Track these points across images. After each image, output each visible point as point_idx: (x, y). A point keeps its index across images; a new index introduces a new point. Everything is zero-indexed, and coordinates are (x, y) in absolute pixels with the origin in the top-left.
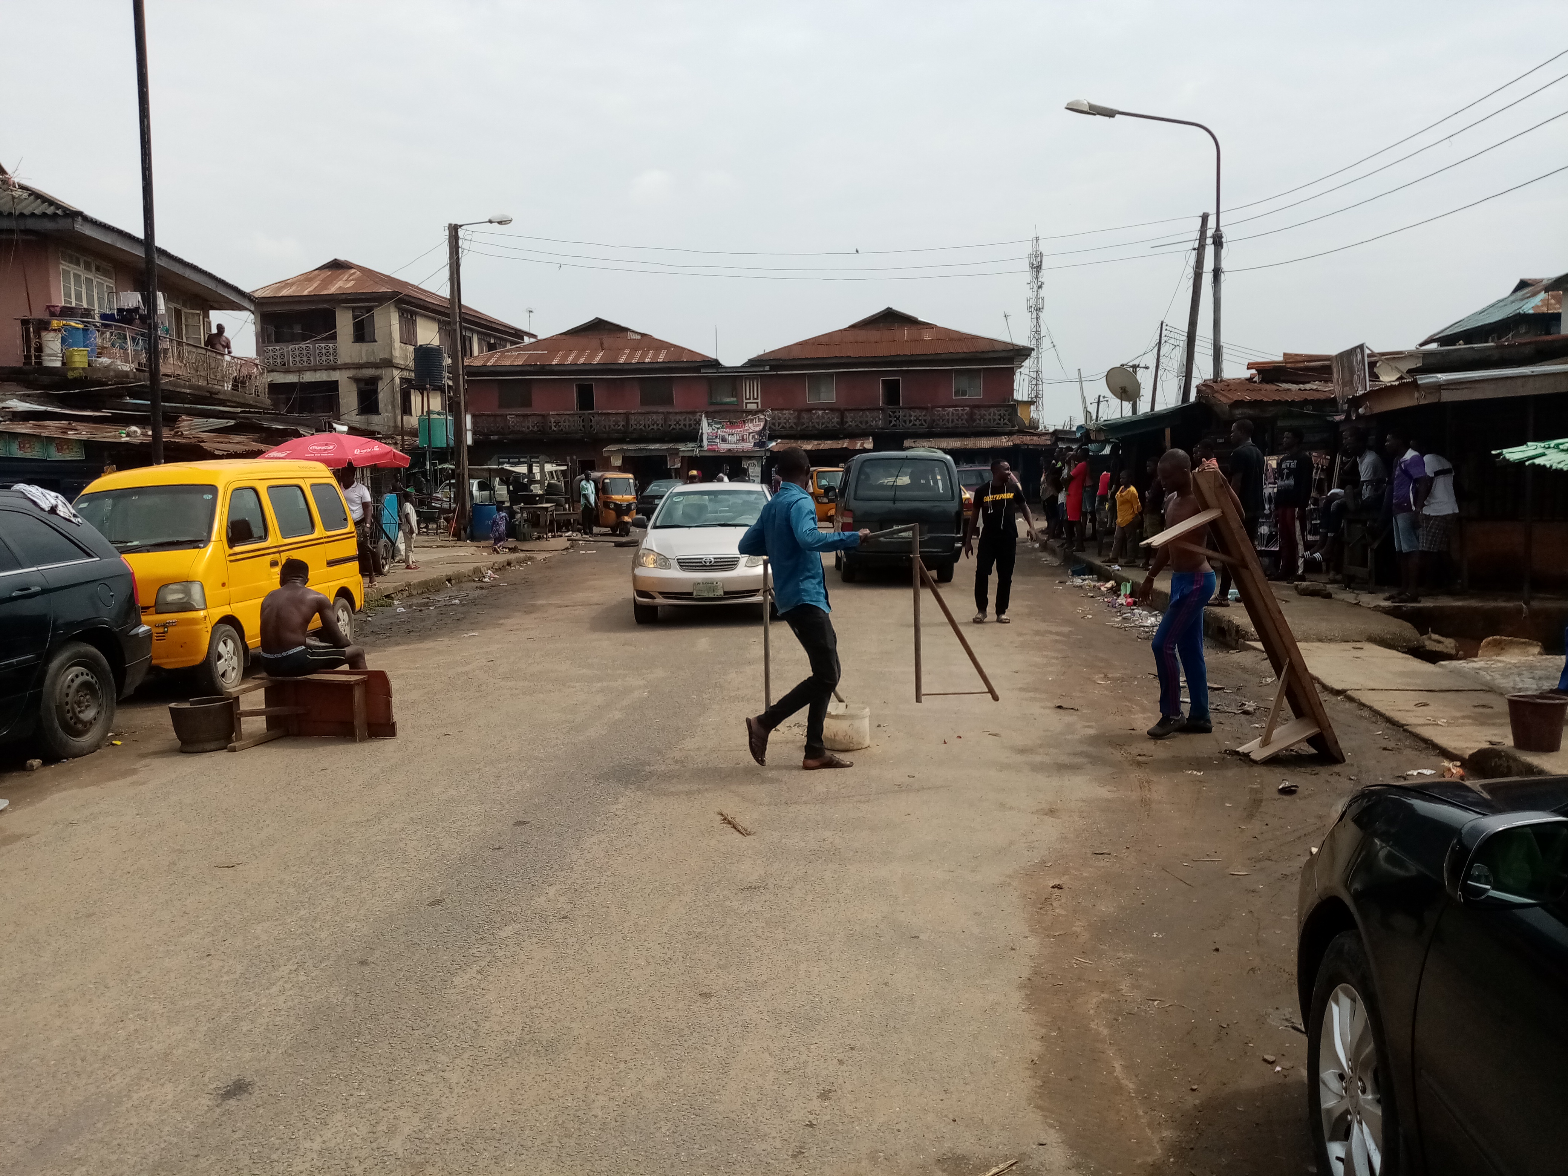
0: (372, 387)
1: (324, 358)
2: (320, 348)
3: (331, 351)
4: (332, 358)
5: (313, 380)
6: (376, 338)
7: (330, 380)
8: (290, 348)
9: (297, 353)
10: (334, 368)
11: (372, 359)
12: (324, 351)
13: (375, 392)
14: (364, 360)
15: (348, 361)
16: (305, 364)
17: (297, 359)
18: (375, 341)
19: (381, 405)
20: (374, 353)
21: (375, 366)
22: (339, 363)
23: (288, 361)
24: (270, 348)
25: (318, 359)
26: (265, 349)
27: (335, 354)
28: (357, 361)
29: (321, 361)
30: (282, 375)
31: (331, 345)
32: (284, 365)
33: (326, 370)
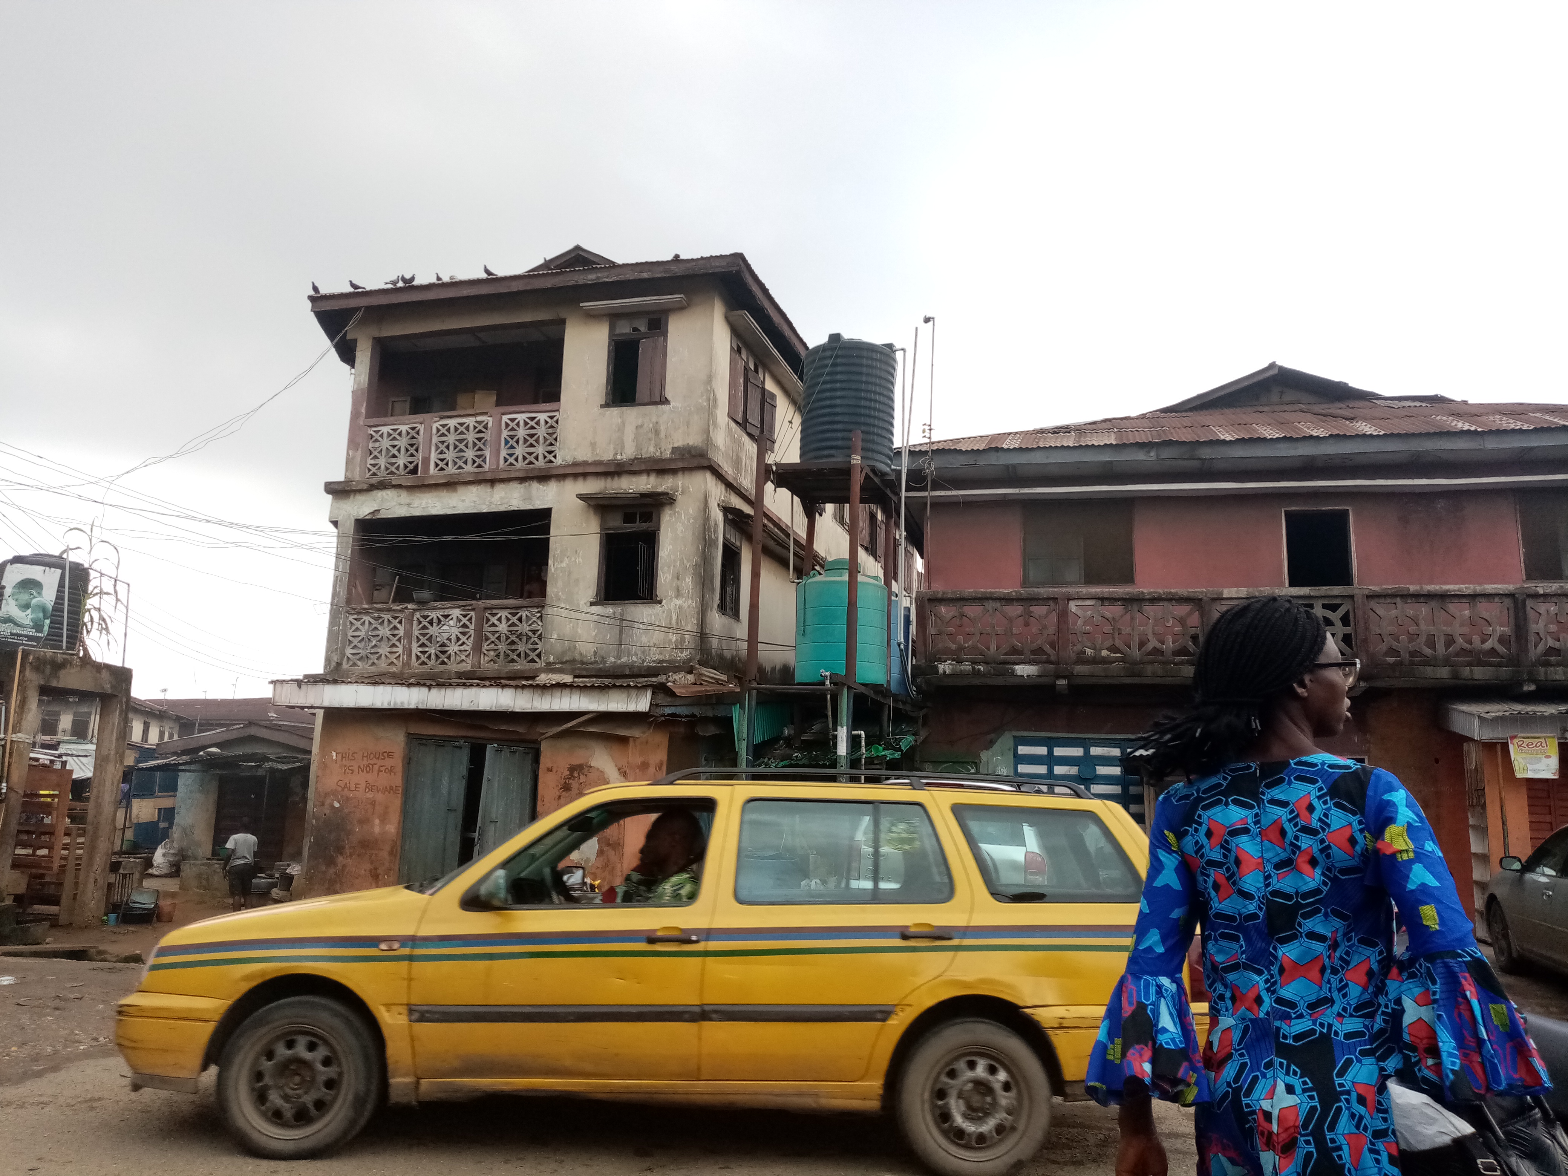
0: (644, 526)
1: (520, 451)
2: (512, 425)
3: (541, 431)
4: (540, 450)
5: (485, 509)
6: (669, 394)
7: (529, 507)
8: (435, 426)
9: (451, 439)
10: (544, 477)
11: (650, 451)
12: (522, 433)
13: (651, 540)
14: (629, 452)
15: (583, 454)
16: (469, 468)
17: (450, 455)
18: (666, 402)
19: (664, 578)
20: (657, 432)
21: (660, 468)
22: (559, 461)
23: (426, 461)
24: (385, 430)
25: (504, 453)
26: (371, 431)
27: (552, 440)
28: (607, 456)
29: (511, 460)
30: (404, 497)
31: (542, 417)
32: (414, 471)
33: (522, 480)
